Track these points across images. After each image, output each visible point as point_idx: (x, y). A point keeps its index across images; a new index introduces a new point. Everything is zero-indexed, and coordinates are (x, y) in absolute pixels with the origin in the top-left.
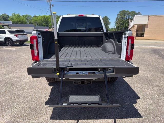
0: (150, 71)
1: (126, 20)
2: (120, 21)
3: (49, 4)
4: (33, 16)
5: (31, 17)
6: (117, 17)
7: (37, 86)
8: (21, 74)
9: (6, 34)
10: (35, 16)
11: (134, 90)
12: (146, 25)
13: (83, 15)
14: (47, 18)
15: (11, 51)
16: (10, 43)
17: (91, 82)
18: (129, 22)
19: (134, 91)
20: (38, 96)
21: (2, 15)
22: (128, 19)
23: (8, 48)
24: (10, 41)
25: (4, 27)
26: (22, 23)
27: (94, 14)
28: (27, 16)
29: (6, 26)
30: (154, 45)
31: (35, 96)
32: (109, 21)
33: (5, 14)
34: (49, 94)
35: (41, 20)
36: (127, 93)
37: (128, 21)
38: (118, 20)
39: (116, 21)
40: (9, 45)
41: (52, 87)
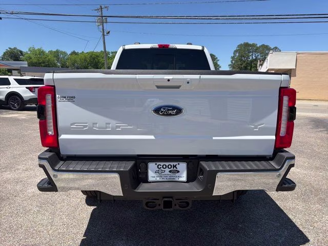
0: (317, 168)
1: (252, 61)
2: (239, 63)
3: (102, 30)
4: (69, 53)
5: (65, 53)
6: (233, 55)
7: (59, 206)
8: (27, 173)
9: (10, 86)
10: (74, 53)
11: (290, 216)
12: (292, 70)
13: (167, 46)
14: (97, 56)
15: (16, 120)
16: (18, 105)
17: (188, 204)
18: (256, 65)
19: (292, 222)
20: (56, 233)
21: (9, 49)
22: (256, 60)
23: (13, 114)
24: (17, 99)
25: (11, 72)
26: (48, 66)
27: (191, 44)
28: (57, 51)
29: (16, 71)
30: (313, 111)
31: (50, 232)
32: (218, 64)
33: (15, 48)
34: (85, 227)
35: (85, 60)
36: (276, 225)
37: (255, 62)
38: (236, 61)
39: (232, 63)
40: (15, 107)
41: (92, 208)
